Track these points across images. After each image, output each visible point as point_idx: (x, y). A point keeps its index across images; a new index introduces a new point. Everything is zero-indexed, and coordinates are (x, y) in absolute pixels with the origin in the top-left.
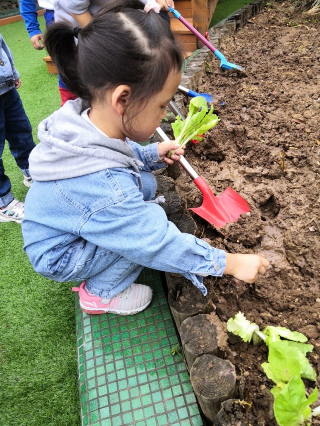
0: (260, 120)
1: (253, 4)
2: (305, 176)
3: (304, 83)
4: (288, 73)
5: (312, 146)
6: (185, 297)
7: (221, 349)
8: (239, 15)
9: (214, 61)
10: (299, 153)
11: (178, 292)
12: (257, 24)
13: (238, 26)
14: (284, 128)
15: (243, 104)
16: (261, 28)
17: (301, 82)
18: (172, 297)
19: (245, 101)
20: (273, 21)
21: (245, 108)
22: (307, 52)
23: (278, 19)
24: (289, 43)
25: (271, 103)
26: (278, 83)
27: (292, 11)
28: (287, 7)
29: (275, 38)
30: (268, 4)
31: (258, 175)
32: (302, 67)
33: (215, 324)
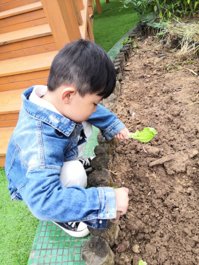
1: (124, 51)
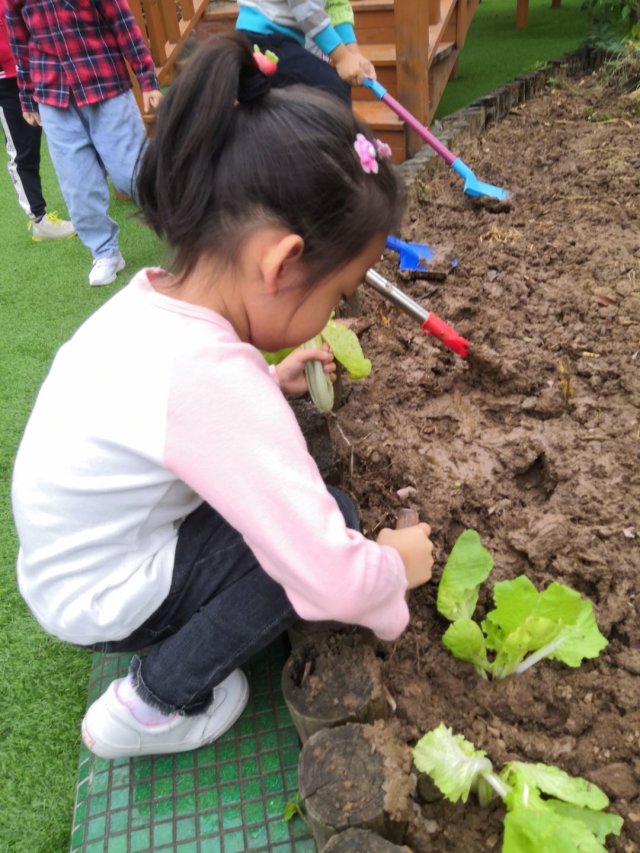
0: (524, 297)
1: (522, 80)
2: (615, 416)
3: (618, 226)
4: (585, 207)
5: (633, 353)
6: (321, 679)
7: (392, 818)
8: (492, 100)
9: (436, 180)
10: (602, 366)
11: (308, 665)
12: (528, 116)
13: (489, 118)
14: (573, 315)
15: (490, 263)
16: (536, 124)
17: (613, 224)
18: (292, 677)
19: (495, 257)
20: (561, 110)
21: (494, 272)
22: (627, 168)
23: (570, 107)
24: (589, 151)
25: (549, 264)
26: (565, 226)
27: (599, 95)
28: (589, 87)
29: (562, 141)
30: (551, 80)
31: (513, 410)
32: (616, 196)
33: (381, 749)
